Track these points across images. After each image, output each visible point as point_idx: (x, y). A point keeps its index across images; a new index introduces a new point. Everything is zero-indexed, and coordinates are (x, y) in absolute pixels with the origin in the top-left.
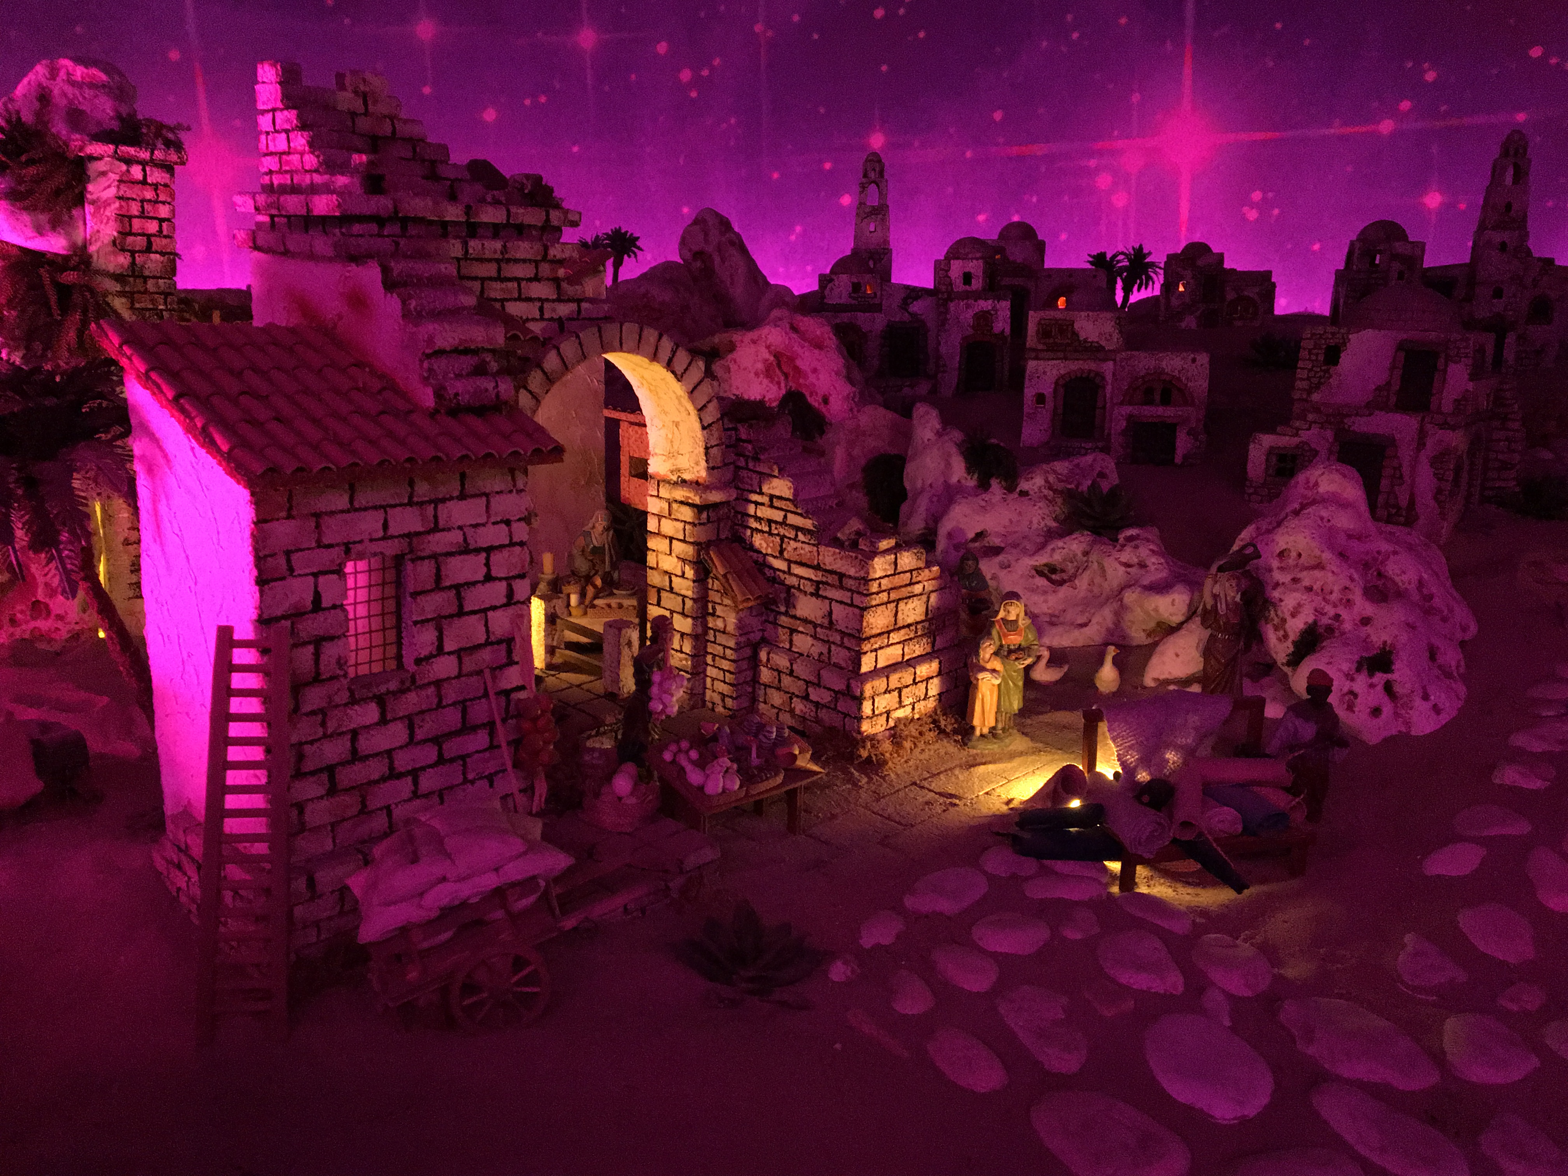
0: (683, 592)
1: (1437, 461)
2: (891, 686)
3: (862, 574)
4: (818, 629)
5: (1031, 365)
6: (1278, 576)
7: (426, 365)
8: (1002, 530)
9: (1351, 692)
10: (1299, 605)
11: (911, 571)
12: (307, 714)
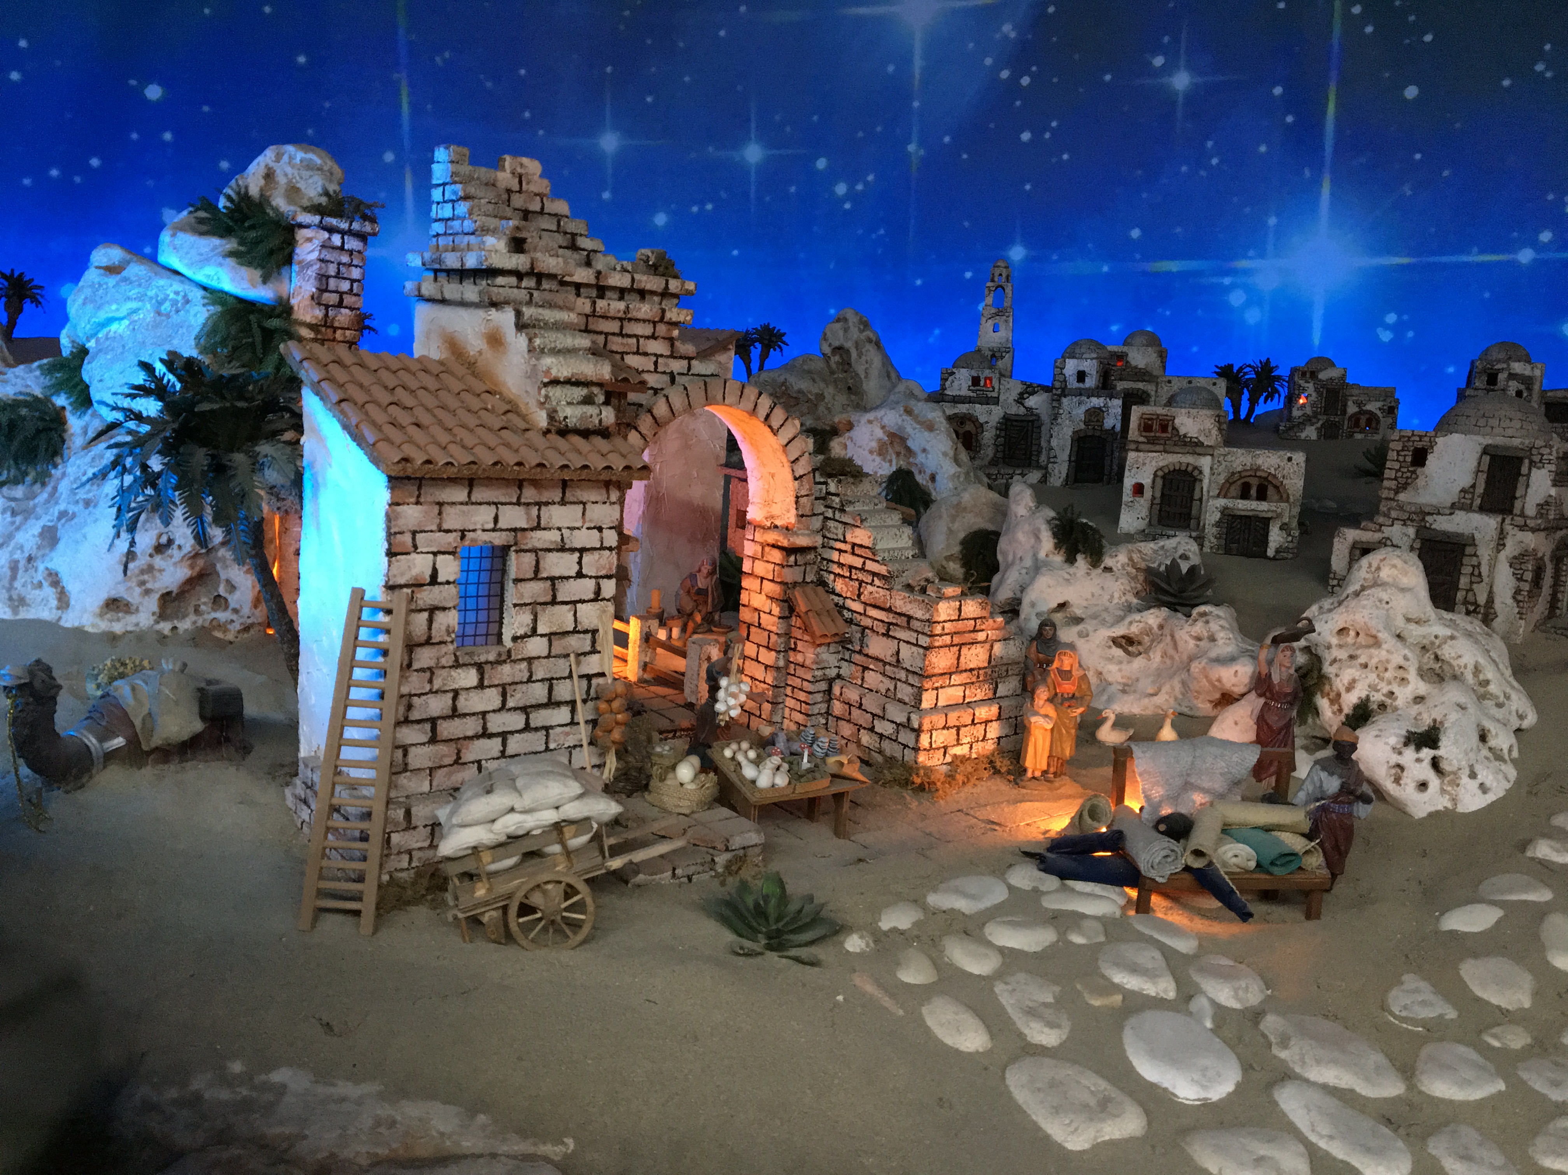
0: (769, 628)
1: (1516, 562)
2: (950, 724)
3: (927, 616)
4: (887, 667)
5: (1132, 456)
6: (1336, 653)
7: (543, 392)
8: (1085, 604)
9: (1400, 767)
10: (1354, 681)
11: (975, 619)
12: (416, 670)
